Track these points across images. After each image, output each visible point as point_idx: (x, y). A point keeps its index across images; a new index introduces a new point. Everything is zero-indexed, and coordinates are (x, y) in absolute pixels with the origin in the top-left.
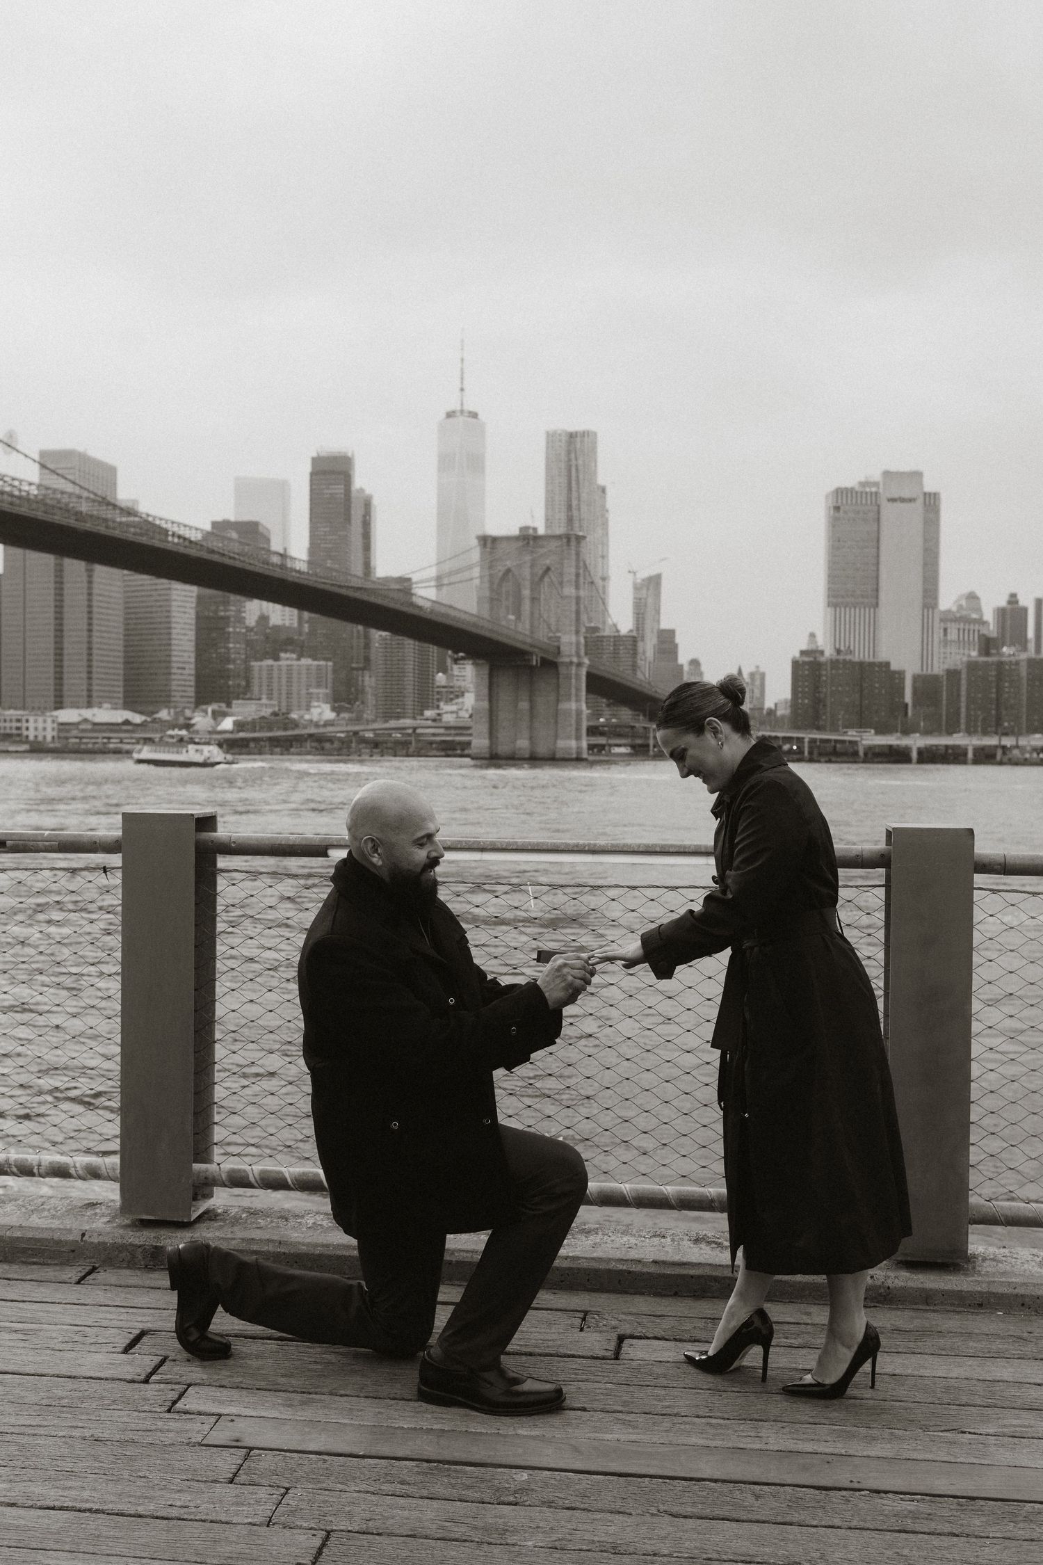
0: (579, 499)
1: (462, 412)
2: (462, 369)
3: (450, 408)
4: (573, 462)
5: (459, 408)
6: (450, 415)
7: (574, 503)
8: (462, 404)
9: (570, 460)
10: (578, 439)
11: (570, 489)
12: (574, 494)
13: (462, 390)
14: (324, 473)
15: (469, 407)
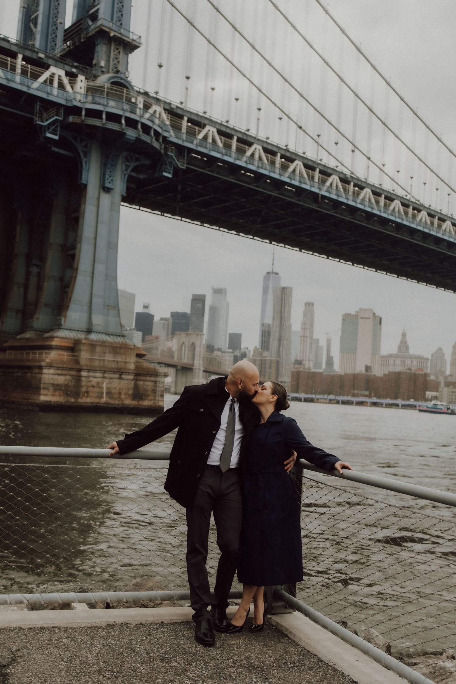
0: (284, 310)
1: (272, 273)
2: (273, 257)
3: (268, 271)
4: (283, 298)
5: (271, 271)
6: (268, 273)
7: (283, 311)
8: (273, 270)
9: (282, 297)
10: (285, 290)
11: (282, 306)
12: (283, 308)
13: (273, 264)
14: (196, 300)
15: (275, 271)
